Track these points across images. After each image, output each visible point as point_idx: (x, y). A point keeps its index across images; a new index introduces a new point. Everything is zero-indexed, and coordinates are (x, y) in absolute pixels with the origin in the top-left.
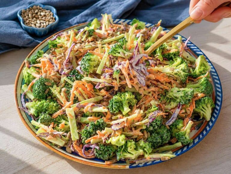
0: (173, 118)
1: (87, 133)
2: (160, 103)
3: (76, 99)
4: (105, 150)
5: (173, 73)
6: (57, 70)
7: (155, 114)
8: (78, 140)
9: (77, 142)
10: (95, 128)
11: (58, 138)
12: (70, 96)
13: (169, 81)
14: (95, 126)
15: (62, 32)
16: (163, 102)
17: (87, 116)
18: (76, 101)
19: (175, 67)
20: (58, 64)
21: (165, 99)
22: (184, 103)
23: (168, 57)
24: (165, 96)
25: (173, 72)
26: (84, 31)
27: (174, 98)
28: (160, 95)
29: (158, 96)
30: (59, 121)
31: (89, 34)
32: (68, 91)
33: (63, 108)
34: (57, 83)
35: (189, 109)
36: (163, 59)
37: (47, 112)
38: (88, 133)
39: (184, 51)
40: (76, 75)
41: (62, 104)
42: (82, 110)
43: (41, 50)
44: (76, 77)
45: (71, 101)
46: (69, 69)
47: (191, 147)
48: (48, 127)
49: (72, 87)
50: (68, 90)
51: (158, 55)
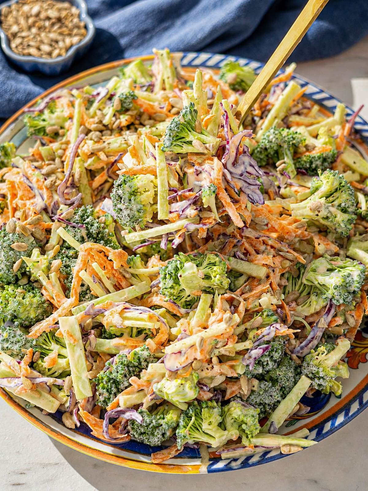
0: (313, 338)
1: (109, 382)
2: (284, 300)
3: (84, 288)
4: (151, 425)
5: (317, 215)
6: (44, 206)
7: (268, 334)
8: (89, 397)
9: (88, 401)
10: (129, 370)
11: (43, 393)
12: (71, 282)
13: (309, 237)
14: (128, 367)
15: (59, 91)
16: (292, 297)
17: (111, 337)
18: (87, 294)
19: (325, 198)
20: (45, 190)
21: (297, 288)
22: (341, 301)
23: (308, 166)
24: (299, 277)
25: (319, 214)
26: (108, 96)
27: (318, 286)
28: (286, 275)
29: (280, 279)
30: (44, 346)
31: (122, 105)
32: (67, 266)
33: (55, 315)
34: (42, 243)
35: (353, 313)
36: (296, 173)
37: (16, 323)
38: (113, 383)
39: (348, 147)
40: (88, 223)
41: (52, 301)
42: (99, 319)
43: (9, 141)
44: (87, 229)
45: (74, 298)
46: (72, 204)
47: (354, 414)
48: (19, 363)
49: (76, 257)
50: (68, 263)
51: (284, 163)
